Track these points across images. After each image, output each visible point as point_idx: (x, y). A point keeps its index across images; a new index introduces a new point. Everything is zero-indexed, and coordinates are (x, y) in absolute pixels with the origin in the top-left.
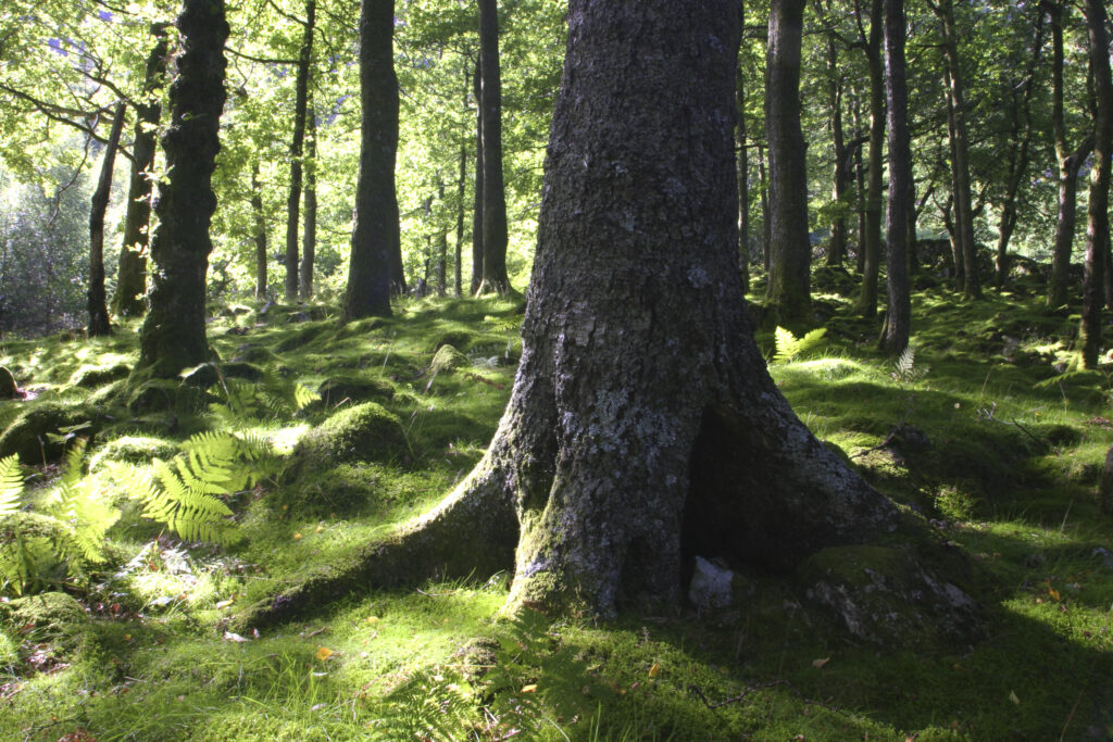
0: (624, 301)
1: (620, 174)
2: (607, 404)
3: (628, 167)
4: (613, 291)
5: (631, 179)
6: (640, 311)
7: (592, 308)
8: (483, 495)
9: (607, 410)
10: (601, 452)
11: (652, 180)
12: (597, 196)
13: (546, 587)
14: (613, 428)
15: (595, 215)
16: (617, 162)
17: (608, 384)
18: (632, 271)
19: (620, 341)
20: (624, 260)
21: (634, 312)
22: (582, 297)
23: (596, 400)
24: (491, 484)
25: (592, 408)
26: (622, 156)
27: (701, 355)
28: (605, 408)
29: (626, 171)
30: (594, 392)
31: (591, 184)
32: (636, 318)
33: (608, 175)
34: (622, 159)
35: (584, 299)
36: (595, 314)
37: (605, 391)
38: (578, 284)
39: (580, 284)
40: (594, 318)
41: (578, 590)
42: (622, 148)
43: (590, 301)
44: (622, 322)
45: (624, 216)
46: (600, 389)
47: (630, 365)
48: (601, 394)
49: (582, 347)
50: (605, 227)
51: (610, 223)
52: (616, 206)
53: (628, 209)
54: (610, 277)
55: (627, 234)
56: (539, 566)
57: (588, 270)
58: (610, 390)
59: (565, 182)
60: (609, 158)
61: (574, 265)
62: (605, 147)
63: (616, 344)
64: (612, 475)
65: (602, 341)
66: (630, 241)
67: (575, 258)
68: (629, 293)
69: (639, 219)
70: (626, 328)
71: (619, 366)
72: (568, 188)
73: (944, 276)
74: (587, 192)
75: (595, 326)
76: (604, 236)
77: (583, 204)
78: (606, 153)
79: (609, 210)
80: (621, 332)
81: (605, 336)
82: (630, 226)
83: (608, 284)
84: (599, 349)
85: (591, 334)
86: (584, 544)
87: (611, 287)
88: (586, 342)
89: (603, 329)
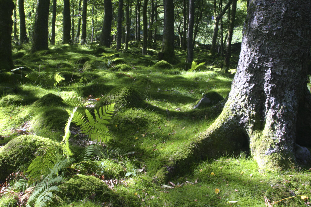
0: (295, 60)
1: (298, 16)
2: (289, 95)
3: (301, 14)
4: (291, 57)
5: (302, 19)
6: (299, 64)
7: (282, 62)
8: (230, 124)
9: (289, 97)
10: (288, 111)
11: (307, 20)
12: (288, 23)
13: (278, 158)
14: (291, 103)
15: (287, 30)
16: (298, 12)
17: (289, 88)
18: (299, 51)
19: (292, 74)
20: (297, 46)
21: (297, 64)
22: (278, 57)
23: (285, 94)
24: (232, 120)
25: (283, 97)
26: (299, 10)
27: (304, 79)
28: (288, 96)
29: (300, 16)
30: (284, 91)
31: (286, 18)
32: (297, 66)
33: (294, 16)
34: (299, 11)
35: (279, 59)
36: (283, 64)
37: (287, 91)
38: (276, 53)
39: (277, 53)
40: (283, 65)
41: (290, 159)
42: (299, 7)
43: (281, 59)
44: (293, 67)
45: (298, 31)
46: (286, 90)
47: (295, 82)
48: (287, 92)
49: (279, 75)
50: (291, 34)
51: (293, 33)
52: (295, 27)
53: (299, 29)
54: (291, 52)
55: (298, 37)
56: (272, 151)
57: (281, 49)
58: (289, 91)
59: (273, 16)
60: (294, 10)
61: (275, 46)
62: (292, 6)
63: (291, 75)
64: (292, 120)
65: (286, 74)
66: (299, 40)
67: (275, 44)
68: (297, 58)
69: (302, 33)
70: (294, 70)
71: (292, 82)
72: (275, 18)
73: (176, 45)
74: (284, 21)
75: (284, 68)
76: (290, 38)
77: (282, 25)
78: (293, 8)
79: (293, 28)
80: (293, 71)
81: (287, 72)
82: (299, 35)
83: (290, 54)
84: (285, 76)
85: (282, 71)
86: (287, 143)
87: (291, 55)
88: (280, 73)
89: (287, 70)
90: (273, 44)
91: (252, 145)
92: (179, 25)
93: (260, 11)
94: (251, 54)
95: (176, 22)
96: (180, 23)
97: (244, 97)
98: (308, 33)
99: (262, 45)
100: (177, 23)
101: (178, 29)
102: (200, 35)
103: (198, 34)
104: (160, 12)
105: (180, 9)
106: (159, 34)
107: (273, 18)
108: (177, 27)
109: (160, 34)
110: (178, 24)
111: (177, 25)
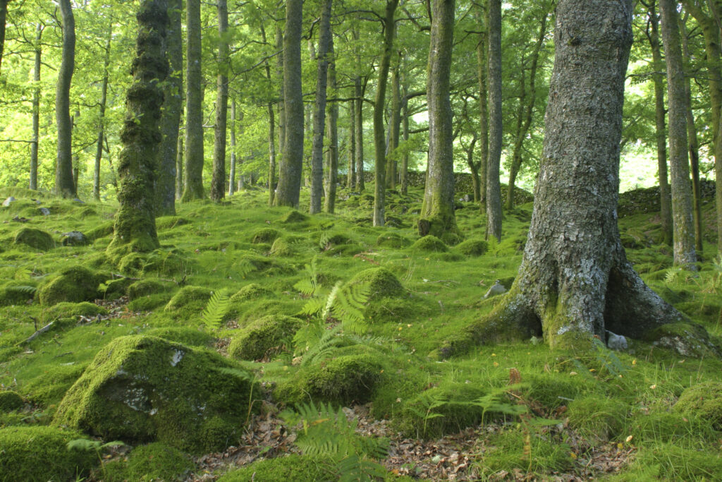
0: (592, 223)
1: (592, 171)
2: (586, 265)
4: (587, 219)
5: (597, 174)
6: (598, 228)
7: (577, 225)
9: (586, 267)
10: (585, 284)
11: (604, 174)
12: (581, 179)
14: (589, 274)
15: (580, 187)
17: (586, 257)
18: (596, 211)
19: (590, 239)
20: (593, 206)
21: (596, 228)
23: (581, 263)
25: (580, 266)
29: (595, 170)
30: (580, 260)
31: (578, 173)
32: (596, 230)
33: (587, 171)
34: (593, 165)
35: (573, 221)
37: (584, 260)
38: (569, 215)
40: (578, 229)
42: (593, 160)
43: (576, 222)
44: (590, 232)
45: (593, 188)
47: (593, 249)
49: (573, 241)
50: (585, 193)
51: (588, 191)
52: (589, 184)
53: (595, 186)
54: (587, 213)
55: (593, 195)
56: (565, 330)
57: (575, 210)
59: (564, 172)
60: (587, 164)
61: (567, 207)
62: (585, 159)
63: (588, 240)
64: (591, 294)
65: (582, 239)
66: (595, 199)
67: (568, 204)
68: (594, 220)
69: (599, 190)
70: (592, 234)
71: (590, 250)
72: (566, 174)
73: (464, 200)
74: (576, 177)
75: (579, 233)
76: (584, 196)
77: (574, 182)
78: (585, 162)
79: (587, 185)
80: (590, 236)
81: (583, 237)
82: (595, 193)
83: (585, 216)
84: (581, 242)
85: (577, 236)
86: (584, 320)
87: (587, 217)
88: (575, 239)
89: (582, 234)
90: (566, 204)
91: (545, 326)
92: (469, 144)
93: (549, 164)
94: (541, 217)
95: (461, 136)
96: (472, 139)
97: (534, 270)
98: (607, 190)
99: (553, 206)
100: (465, 138)
101: (466, 155)
102: (530, 171)
103: (525, 167)
104: (417, 110)
105: (473, 99)
106: (414, 169)
107: (564, 174)
108: (465, 150)
109: (418, 171)
110: (468, 141)
111: (466, 144)
